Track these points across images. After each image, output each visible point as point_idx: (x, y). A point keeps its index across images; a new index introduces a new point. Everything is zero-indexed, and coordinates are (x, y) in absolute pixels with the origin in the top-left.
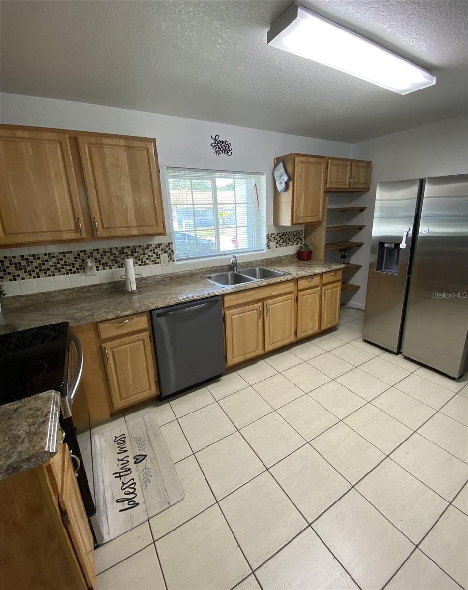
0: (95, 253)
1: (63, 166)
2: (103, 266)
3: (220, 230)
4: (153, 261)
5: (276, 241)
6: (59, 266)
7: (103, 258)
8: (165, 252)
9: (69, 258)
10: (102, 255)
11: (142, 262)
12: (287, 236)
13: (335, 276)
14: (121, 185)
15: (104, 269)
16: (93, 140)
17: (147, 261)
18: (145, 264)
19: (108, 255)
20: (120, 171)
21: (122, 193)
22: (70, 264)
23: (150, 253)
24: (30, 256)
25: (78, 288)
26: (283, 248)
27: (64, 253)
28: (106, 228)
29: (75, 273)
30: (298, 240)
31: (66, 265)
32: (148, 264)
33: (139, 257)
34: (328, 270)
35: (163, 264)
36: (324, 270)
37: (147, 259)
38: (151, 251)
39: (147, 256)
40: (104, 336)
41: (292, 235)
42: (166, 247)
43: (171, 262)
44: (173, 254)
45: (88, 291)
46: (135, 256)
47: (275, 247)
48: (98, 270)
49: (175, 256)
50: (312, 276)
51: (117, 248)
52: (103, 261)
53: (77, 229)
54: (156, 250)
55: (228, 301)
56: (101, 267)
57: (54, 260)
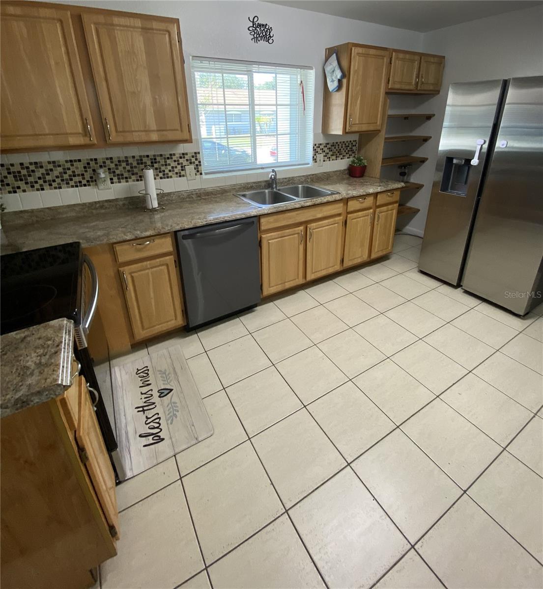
0: (108, 162)
1: (65, 53)
2: (119, 179)
3: (257, 137)
4: (177, 173)
5: (324, 154)
6: (66, 176)
7: (117, 169)
8: (191, 163)
9: (77, 168)
10: (116, 165)
11: (164, 175)
12: (337, 147)
13: (392, 197)
14: (137, 78)
15: (120, 182)
16: (101, 19)
17: (170, 174)
18: (168, 177)
19: (124, 164)
20: (135, 60)
21: (139, 89)
22: (79, 175)
23: (173, 164)
24: (31, 164)
25: (90, 203)
26: (331, 161)
27: (71, 161)
28: (121, 132)
29: (85, 185)
30: (350, 153)
31: (74, 176)
32: (171, 177)
33: (160, 168)
34: (384, 189)
35: (189, 178)
36: (379, 189)
37: (170, 171)
38: (175, 161)
39: (169, 168)
40: (121, 259)
41: (344, 146)
42: (193, 157)
43: (198, 176)
44: (200, 165)
45: (102, 207)
46: (155, 167)
47: (322, 160)
48: (112, 183)
49: (204, 168)
50: (364, 197)
51: (134, 157)
52: (118, 172)
53: (86, 133)
54: (181, 161)
55: (265, 223)
56: (115, 179)
57: (60, 169)
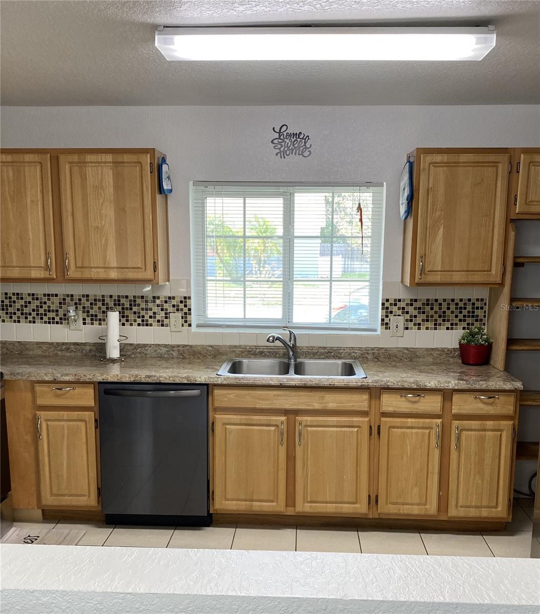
0: (84, 300)
1: (40, 190)
2: (92, 320)
4: (158, 321)
5: (408, 317)
6: (41, 311)
7: (92, 308)
8: (178, 310)
9: (53, 303)
10: (91, 304)
11: (143, 321)
12: (436, 308)
13: (491, 404)
14: (102, 212)
15: (92, 324)
16: (75, 158)
17: (151, 321)
18: (147, 325)
19: (99, 304)
20: (102, 194)
21: (103, 224)
22: (53, 311)
23: (155, 309)
25: (57, 343)
26: (423, 331)
28: (80, 267)
29: (57, 323)
30: (469, 320)
31: (49, 311)
32: (151, 325)
33: (139, 313)
34: (463, 385)
35: (173, 328)
37: (151, 317)
38: (158, 306)
39: (150, 313)
40: (40, 401)
41: (453, 307)
42: (181, 302)
43: (186, 327)
44: (190, 314)
45: (67, 349)
46: (134, 310)
48: (84, 324)
49: (194, 318)
50: (420, 391)
51: (111, 296)
52: (92, 312)
53: (47, 268)
54: (166, 306)
55: (221, 397)
56: (88, 320)
57: (37, 303)
